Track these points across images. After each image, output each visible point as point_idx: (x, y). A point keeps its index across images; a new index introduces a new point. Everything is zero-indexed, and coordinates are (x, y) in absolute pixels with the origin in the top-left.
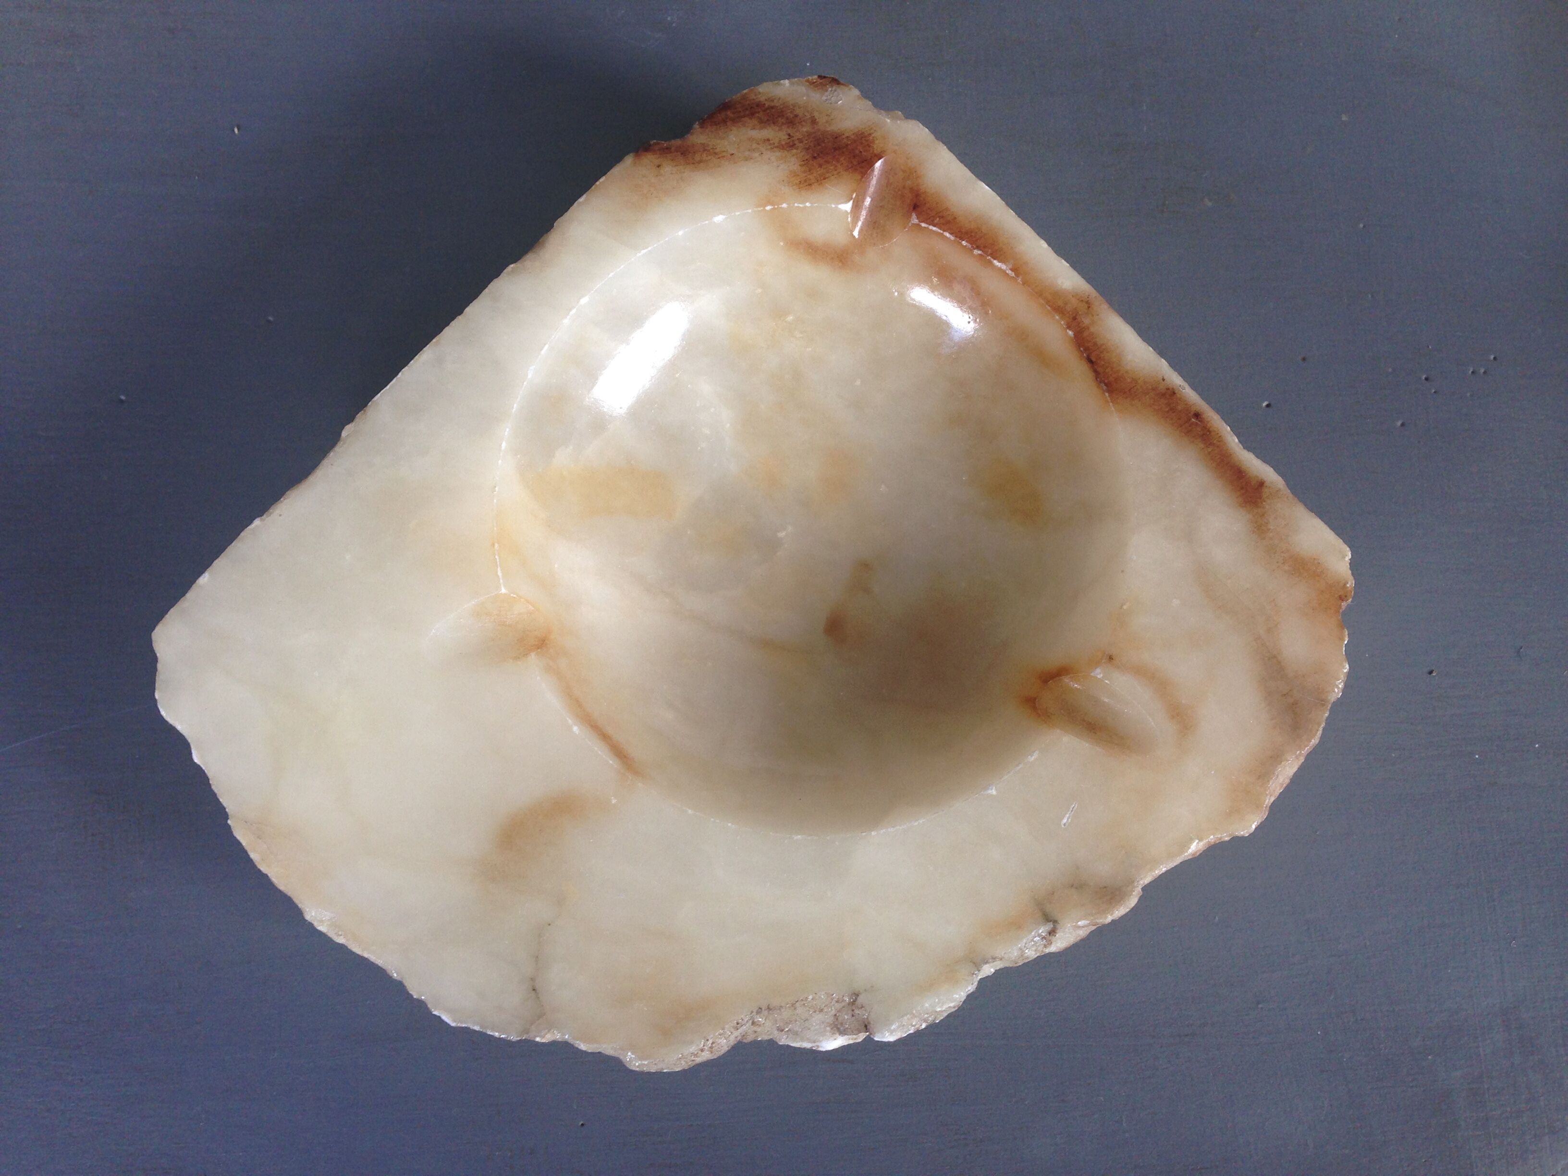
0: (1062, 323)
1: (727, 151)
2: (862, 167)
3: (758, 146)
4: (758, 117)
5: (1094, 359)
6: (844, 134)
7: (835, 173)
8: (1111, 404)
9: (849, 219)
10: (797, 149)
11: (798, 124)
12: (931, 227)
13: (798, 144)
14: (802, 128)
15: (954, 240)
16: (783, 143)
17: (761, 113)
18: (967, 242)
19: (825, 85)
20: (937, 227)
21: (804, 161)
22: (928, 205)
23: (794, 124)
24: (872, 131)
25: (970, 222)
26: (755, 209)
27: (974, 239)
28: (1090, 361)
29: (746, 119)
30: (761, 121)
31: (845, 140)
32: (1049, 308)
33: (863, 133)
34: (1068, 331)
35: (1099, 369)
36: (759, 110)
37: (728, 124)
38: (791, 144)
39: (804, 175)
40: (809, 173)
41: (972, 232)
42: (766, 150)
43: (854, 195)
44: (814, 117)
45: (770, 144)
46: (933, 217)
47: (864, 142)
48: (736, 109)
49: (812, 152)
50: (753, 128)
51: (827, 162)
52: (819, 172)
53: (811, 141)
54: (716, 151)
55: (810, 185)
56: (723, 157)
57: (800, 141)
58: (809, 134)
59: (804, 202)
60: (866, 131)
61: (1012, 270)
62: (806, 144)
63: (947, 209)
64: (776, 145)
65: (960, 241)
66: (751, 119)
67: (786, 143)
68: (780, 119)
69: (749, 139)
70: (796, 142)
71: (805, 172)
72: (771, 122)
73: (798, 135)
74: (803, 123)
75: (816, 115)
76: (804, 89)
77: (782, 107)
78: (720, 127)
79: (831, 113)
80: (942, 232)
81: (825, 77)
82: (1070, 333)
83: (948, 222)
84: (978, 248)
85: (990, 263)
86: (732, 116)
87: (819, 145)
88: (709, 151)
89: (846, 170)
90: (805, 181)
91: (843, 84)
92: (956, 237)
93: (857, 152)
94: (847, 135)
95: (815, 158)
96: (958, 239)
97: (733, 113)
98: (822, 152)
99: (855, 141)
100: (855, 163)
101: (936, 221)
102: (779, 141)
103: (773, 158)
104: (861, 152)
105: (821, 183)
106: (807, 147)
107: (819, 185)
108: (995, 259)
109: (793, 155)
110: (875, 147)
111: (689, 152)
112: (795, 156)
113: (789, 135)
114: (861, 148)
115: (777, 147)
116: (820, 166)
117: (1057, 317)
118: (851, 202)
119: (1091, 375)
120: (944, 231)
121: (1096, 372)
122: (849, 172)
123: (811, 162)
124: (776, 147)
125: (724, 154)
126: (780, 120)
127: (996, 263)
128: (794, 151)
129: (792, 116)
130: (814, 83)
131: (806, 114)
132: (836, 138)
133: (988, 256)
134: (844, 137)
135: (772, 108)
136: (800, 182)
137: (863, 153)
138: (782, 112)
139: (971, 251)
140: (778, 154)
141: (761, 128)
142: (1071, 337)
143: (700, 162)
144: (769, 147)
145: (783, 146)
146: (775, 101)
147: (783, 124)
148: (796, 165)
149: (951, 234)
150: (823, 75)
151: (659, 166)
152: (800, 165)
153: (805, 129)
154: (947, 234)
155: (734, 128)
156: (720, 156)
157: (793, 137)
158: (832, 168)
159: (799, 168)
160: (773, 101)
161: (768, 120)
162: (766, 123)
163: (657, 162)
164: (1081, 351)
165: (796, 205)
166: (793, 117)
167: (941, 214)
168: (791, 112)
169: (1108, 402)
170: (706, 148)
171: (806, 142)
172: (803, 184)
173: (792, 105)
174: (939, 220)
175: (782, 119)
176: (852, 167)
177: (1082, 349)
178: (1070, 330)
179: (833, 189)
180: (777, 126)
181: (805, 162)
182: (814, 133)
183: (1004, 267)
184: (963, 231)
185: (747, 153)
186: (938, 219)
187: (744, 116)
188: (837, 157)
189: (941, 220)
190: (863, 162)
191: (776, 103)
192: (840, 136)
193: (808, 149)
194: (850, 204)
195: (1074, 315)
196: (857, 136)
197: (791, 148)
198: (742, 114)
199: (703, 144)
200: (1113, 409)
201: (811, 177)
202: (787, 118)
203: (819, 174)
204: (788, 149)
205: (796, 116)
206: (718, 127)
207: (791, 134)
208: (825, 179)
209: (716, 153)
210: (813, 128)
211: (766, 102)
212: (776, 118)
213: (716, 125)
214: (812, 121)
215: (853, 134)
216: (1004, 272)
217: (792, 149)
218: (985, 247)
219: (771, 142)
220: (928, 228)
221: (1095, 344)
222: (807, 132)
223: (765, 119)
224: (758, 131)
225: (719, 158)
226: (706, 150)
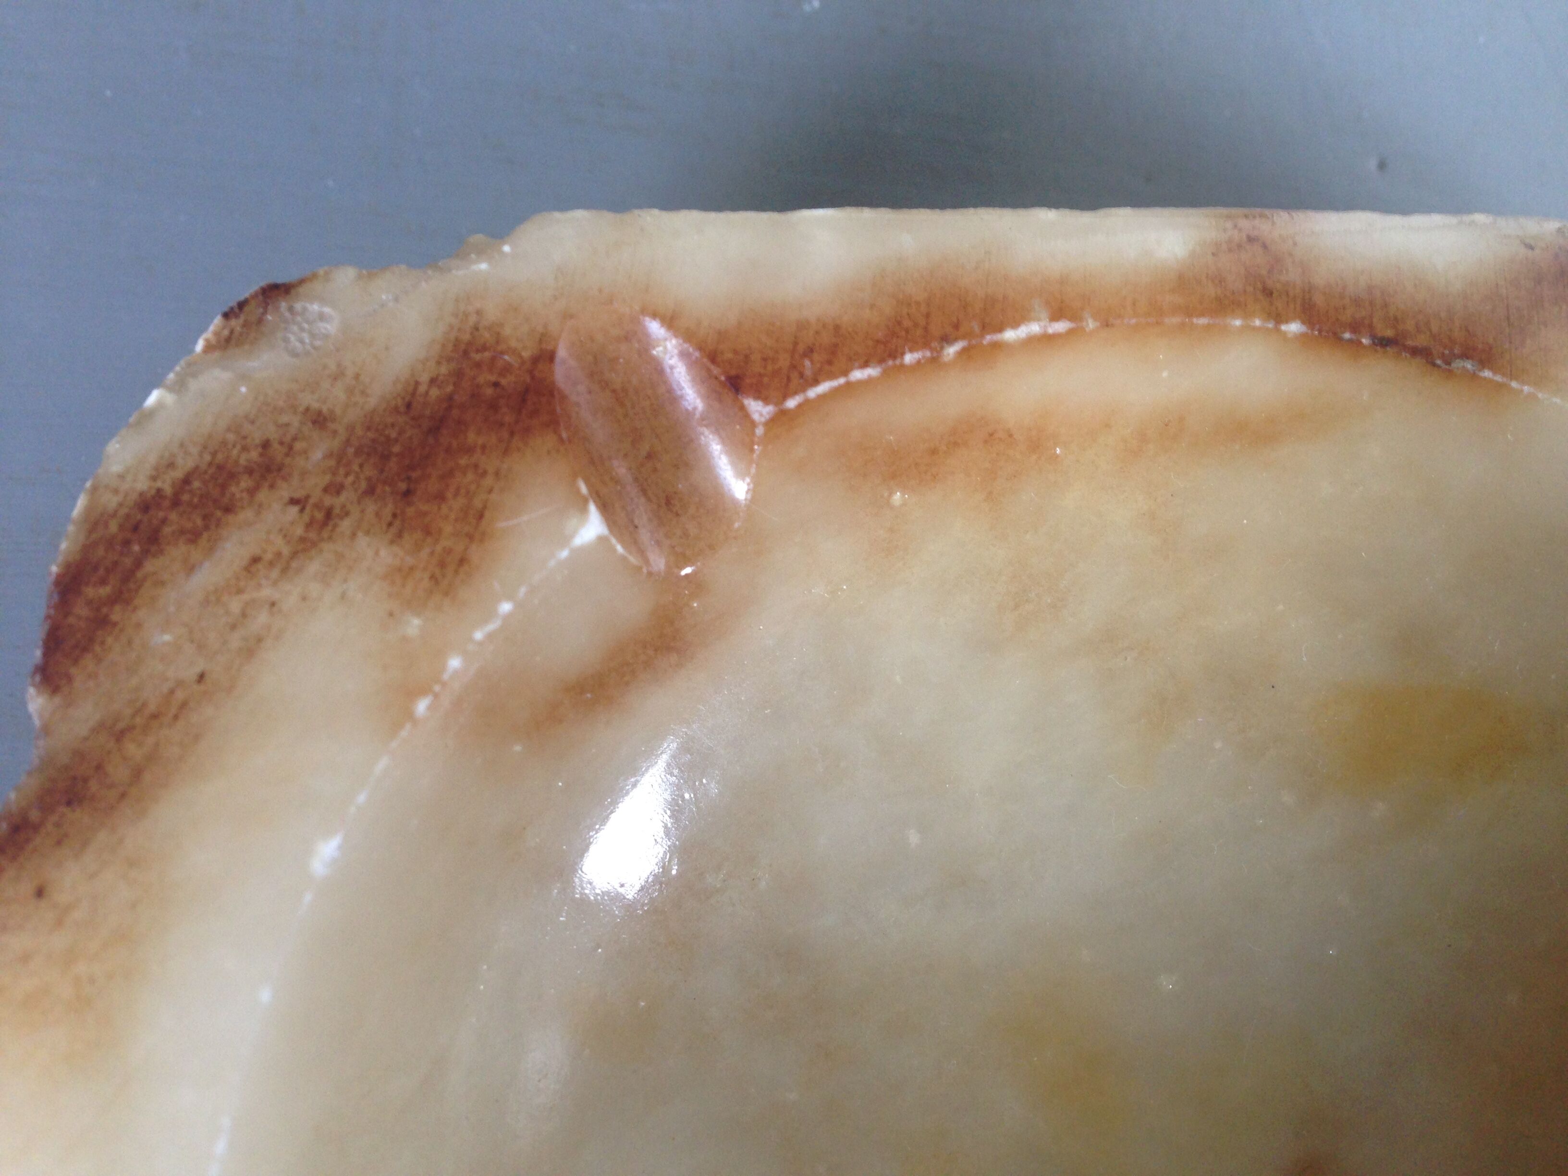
0: (1257, 323)
1: (180, 683)
2: (534, 413)
3: (246, 597)
4: (173, 532)
5: (1389, 333)
6: (417, 383)
7: (488, 481)
8: (1514, 384)
9: (619, 548)
10: (347, 514)
11: (288, 461)
12: (813, 393)
13: (337, 502)
14: (307, 458)
15: (885, 373)
16: (299, 531)
17: (173, 516)
18: (911, 351)
19: (260, 321)
20: (824, 380)
21: (390, 524)
22: (756, 357)
23: (279, 470)
24: (473, 319)
25: (872, 306)
26: (394, 744)
27: (919, 332)
28: (1383, 343)
29: (150, 566)
30: (194, 536)
31: (435, 392)
32: (1203, 321)
33: (457, 342)
34: (1284, 327)
35: (1421, 341)
36: (161, 514)
37: (115, 617)
38: (319, 516)
39: (424, 553)
40: (429, 540)
41: (899, 323)
42: (275, 583)
43: (584, 489)
44: (307, 409)
45: (271, 564)
46: (793, 367)
47: (477, 357)
48: (96, 568)
49: (387, 489)
50: (190, 569)
51: (449, 475)
52: (453, 516)
53: (361, 466)
54: (152, 707)
55: (462, 561)
56: (184, 705)
57: (334, 489)
58: (339, 458)
59: (490, 614)
60: (459, 330)
61: (1055, 317)
62: (354, 483)
63: (802, 325)
64: (286, 551)
65: (898, 362)
66: (161, 552)
67: (309, 526)
68: (233, 489)
69: (206, 602)
70: (328, 501)
71: (418, 547)
72: (219, 513)
73: (314, 485)
74: (298, 446)
75: (309, 400)
76: (217, 372)
77: (207, 458)
78: (103, 643)
79: (339, 365)
80: (842, 381)
81: (242, 305)
82: (1294, 327)
83: (833, 350)
84: (947, 340)
85: (997, 346)
86: (105, 591)
87: (385, 457)
88: (131, 728)
89: (506, 452)
90: (442, 565)
91: (302, 282)
92: (881, 361)
93: (489, 391)
94: (425, 378)
95: (408, 493)
96: (890, 363)
97: (103, 582)
98: (412, 468)
99: (459, 374)
100: (509, 418)
101: (808, 372)
102: (285, 536)
103: (314, 588)
104: (496, 385)
105: (484, 534)
106: (363, 485)
107: (482, 541)
108: (1001, 330)
109: (354, 535)
110: (513, 343)
111: (85, 780)
112: (360, 534)
113: (293, 501)
114: (485, 377)
115: (294, 554)
116: (440, 497)
117: (1238, 323)
118: (592, 508)
119: (1413, 367)
120: (845, 373)
121: (1415, 352)
122: (519, 449)
123: (410, 511)
124: (291, 558)
125: (180, 695)
126: (239, 488)
127: (1010, 335)
128: (345, 525)
129: (254, 455)
130: (228, 340)
131: (284, 419)
132: (409, 406)
133: (982, 336)
134: (422, 389)
135: (186, 481)
136: (432, 577)
137: (503, 382)
138: (220, 468)
139: (935, 360)
140: (314, 566)
141: (210, 550)
142: (1303, 335)
143: (137, 774)
144: (275, 573)
145: (302, 540)
146: (180, 461)
147: (252, 492)
148: (383, 553)
149: (865, 365)
150: (233, 303)
151: (40, 893)
152: (392, 542)
153: (317, 455)
154: (858, 375)
155: (141, 614)
156: (173, 711)
157: (308, 497)
158: (470, 476)
159: (395, 548)
160: (171, 465)
161: (205, 517)
162: (207, 528)
163: (26, 888)
164: (1350, 341)
165: (479, 635)
166: (261, 455)
167: (801, 348)
168: (245, 449)
169: (1500, 386)
170: (121, 725)
171: (351, 479)
172: (444, 576)
173: (229, 430)
174: (812, 361)
175: (238, 484)
176: (512, 434)
177: (1347, 336)
178: (1287, 322)
179: (525, 518)
180: (243, 508)
181: (397, 523)
182: (348, 442)
183: (1035, 328)
184: (880, 335)
185: (235, 641)
186: (807, 363)
187: (138, 564)
188: (455, 444)
189: (816, 357)
190: (524, 400)
191: (185, 464)
192: (414, 394)
193: (370, 491)
194: (594, 514)
195: (1259, 285)
196: (449, 360)
197: (330, 528)
198: (128, 561)
199: (100, 727)
200: (1526, 388)
201: (445, 543)
202: (250, 471)
203: (456, 520)
204: (325, 534)
205: (266, 445)
206: (97, 649)
207: (297, 495)
208: (481, 516)
209: (155, 716)
210: (335, 432)
211: (159, 484)
212: (223, 494)
213: (85, 650)
214: (314, 422)
215: (439, 363)
216: (1046, 339)
217: (335, 526)
218: (956, 326)
219: (269, 556)
220: (807, 401)
221: (1357, 302)
222: (329, 455)
223: (199, 522)
224: (207, 564)
225: (176, 717)
226: (122, 733)
